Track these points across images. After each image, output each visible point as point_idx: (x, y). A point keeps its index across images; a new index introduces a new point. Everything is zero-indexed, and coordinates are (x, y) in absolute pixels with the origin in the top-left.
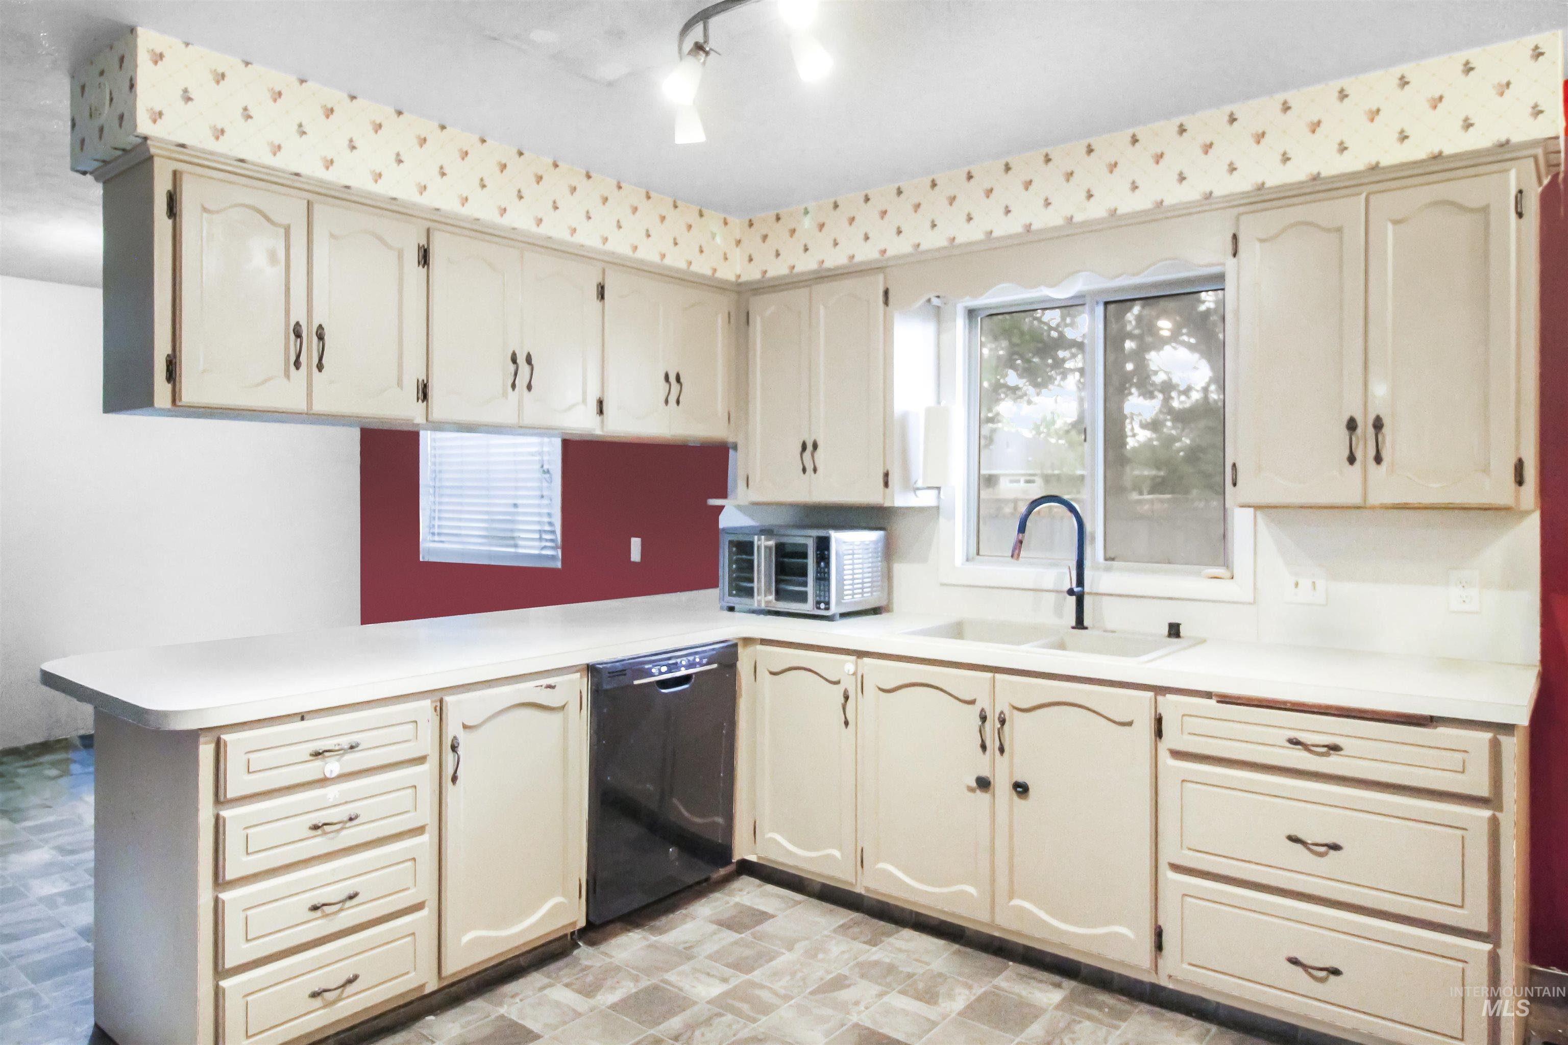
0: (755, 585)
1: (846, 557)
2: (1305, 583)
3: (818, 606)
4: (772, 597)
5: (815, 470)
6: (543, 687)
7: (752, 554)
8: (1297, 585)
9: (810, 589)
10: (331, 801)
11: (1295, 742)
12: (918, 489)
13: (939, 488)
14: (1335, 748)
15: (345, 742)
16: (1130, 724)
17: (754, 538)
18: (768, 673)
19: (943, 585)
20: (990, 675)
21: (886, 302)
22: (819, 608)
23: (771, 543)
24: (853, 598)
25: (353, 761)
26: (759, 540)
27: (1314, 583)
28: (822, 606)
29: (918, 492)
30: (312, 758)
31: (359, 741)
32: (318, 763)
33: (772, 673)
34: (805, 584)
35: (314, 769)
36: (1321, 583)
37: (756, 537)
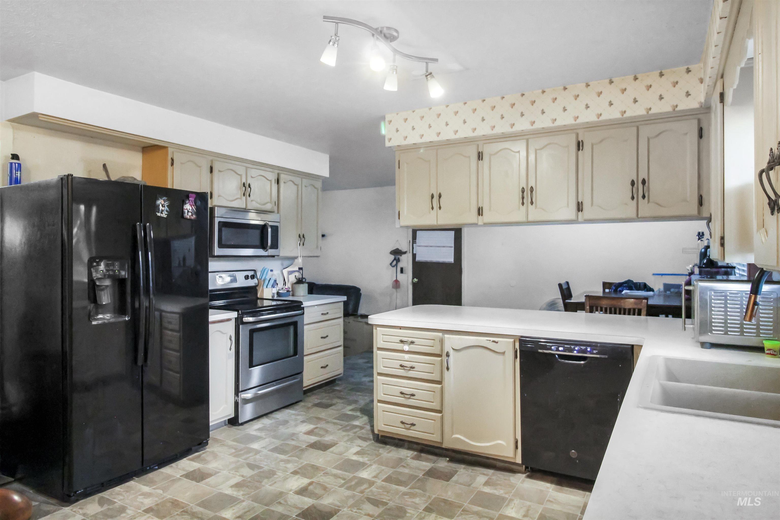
6: (491, 341)
10: (406, 359)
15: (410, 340)
25: (413, 348)
30: (400, 342)
31: (415, 341)
32: (402, 345)
35: (400, 346)
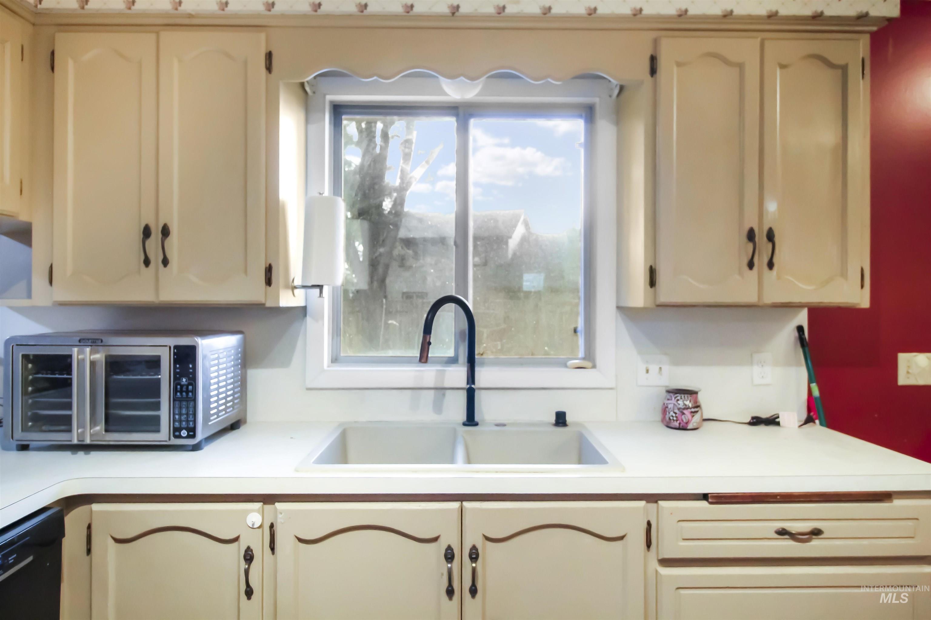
0: (75, 412)
1: (213, 369)
2: (654, 368)
3: (177, 433)
4: (100, 428)
5: (165, 262)
7: (70, 372)
8: (647, 371)
9: (164, 413)
11: (782, 532)
12: (295, 287)
13: (321, 287)
14: (816, 533)
16: (622, 538)
17: (72, 351)
18: (112, 541)
19: (308, 389)
20: (456, 505)
21: (269, 68)
22: (180, 437)
23: (99, 357)
24: (218, 417)
26: (83, 352)
27: (660, 368)
28: (184, 433)
29: (296, 291)
33: (118, 541)
34: (157, 406)
36: (666, 368)
37: (75, 350)
